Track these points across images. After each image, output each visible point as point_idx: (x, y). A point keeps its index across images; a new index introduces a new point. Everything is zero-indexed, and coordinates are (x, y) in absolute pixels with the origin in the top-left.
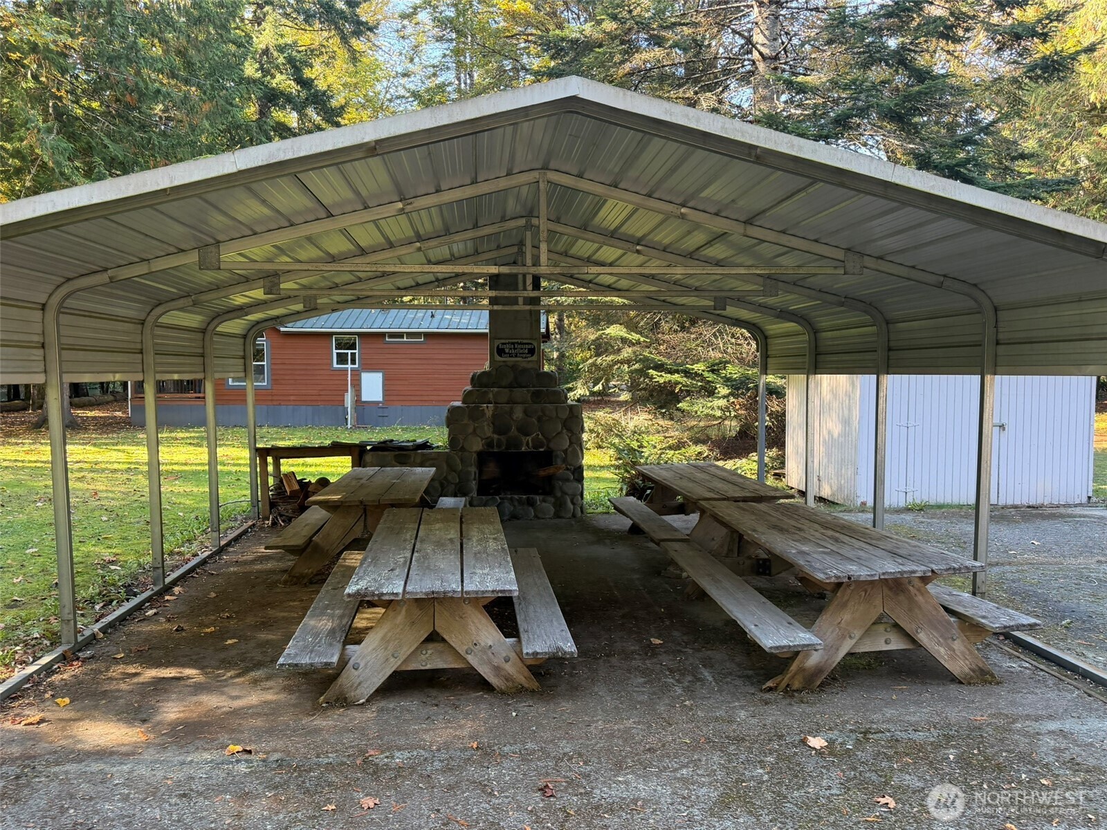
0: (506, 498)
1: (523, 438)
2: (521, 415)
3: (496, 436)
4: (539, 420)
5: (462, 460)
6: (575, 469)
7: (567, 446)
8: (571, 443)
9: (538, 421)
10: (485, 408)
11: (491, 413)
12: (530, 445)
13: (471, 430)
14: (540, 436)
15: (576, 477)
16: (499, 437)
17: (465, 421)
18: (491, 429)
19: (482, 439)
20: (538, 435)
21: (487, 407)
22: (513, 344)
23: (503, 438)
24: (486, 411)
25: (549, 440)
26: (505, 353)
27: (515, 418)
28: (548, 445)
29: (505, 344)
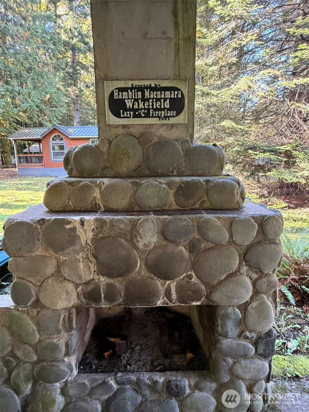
0: (130, 382)
1: (159, 283)
2: (155, 239)
3: (103, 280)
4: (192, 248)
5: (38, 324)
6: (259, 338)
7: (247, 298)
8: (256, 292)
9: (190, 251)
10: (78, 225)
11: (90, 235)
12: (174, 296)
13: (50, 269)
14: (194, 279)
15: (261, 351)
16: (112, 281)
17: (39, 251)
18: (93, 267)
19: (77, 286)
20: (190, 277)
21: (82, 222)
22: (141, 89)
23: (119, 284)
24: (80, 231)
25: (212, 289)
26: (125, 109)
27: (141, 245)
28: (208, 297)
29: (125, 89)
